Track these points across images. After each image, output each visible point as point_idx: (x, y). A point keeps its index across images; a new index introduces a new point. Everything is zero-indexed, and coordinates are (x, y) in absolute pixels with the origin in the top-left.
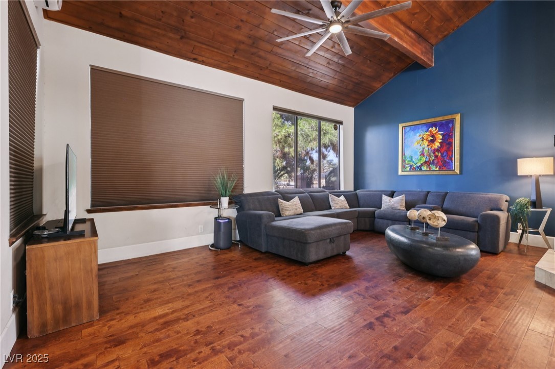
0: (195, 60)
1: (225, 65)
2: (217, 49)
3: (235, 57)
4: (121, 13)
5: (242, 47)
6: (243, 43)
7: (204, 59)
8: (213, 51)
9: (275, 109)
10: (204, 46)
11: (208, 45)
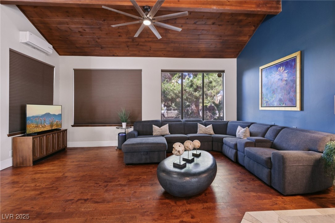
0: (114, 56)
1: (128, 54)
2: (119, 48)
3: (130, 49)
4: (76, 47)
5: (129, 44)
6: (128, 42)
7: (117, 54)
8: (118, 50)
9: (162, 71)
10: (112, 49)
11: (114, 48)
